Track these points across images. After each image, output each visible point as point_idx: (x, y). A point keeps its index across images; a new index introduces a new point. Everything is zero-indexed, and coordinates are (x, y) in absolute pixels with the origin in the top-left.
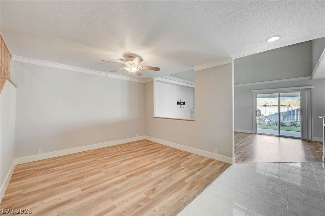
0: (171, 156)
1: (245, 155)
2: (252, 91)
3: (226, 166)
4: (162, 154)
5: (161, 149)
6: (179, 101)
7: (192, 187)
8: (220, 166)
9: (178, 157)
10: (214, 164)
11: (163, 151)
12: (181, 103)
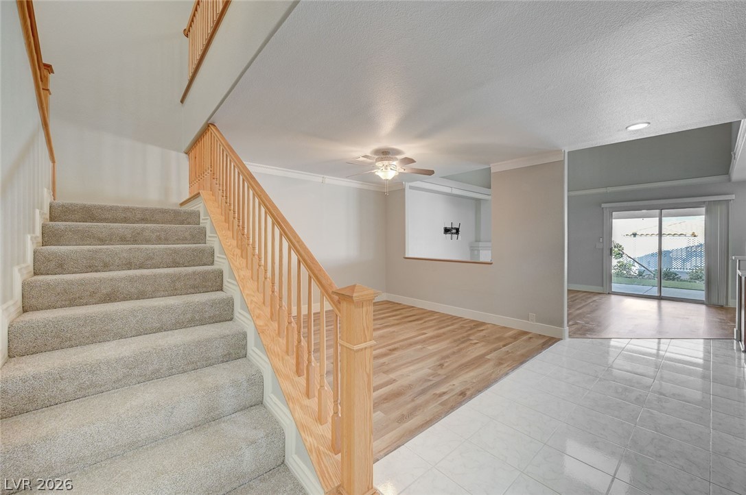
0: (448, 326)
1: (587, 328)
2: (603, 205)
3: (550, 341)
4: (431, 323)
5: (424, 315)
6: (449, 226)
7: (500, 364)
8: (541, 341)
9: (462, 327)
10: (530, 338)
11: (429, 319)
12: (453, 231)
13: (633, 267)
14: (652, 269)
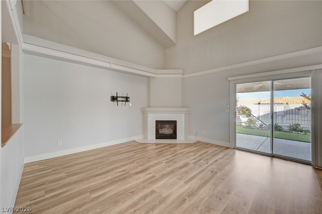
6: (115, 95)
12: (119, 99)
13: (257, 122)
14: (267, 124)
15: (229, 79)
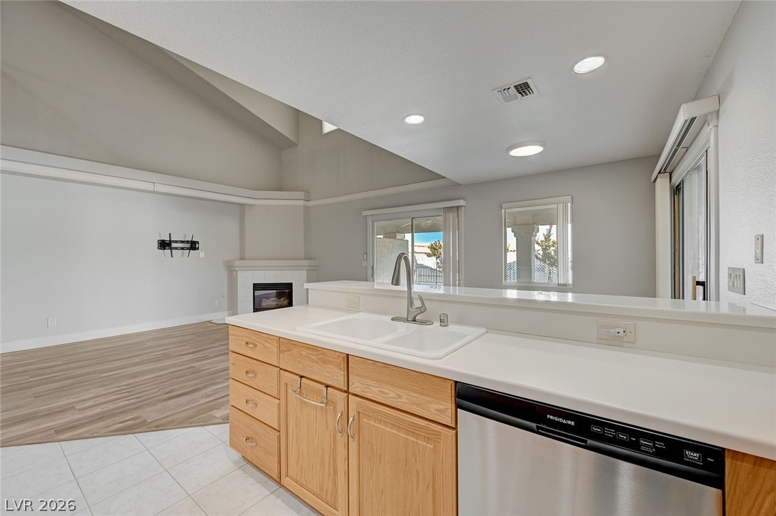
12: (174, 245)
15: (364, 213)
